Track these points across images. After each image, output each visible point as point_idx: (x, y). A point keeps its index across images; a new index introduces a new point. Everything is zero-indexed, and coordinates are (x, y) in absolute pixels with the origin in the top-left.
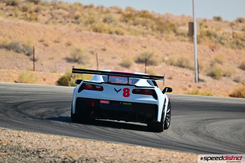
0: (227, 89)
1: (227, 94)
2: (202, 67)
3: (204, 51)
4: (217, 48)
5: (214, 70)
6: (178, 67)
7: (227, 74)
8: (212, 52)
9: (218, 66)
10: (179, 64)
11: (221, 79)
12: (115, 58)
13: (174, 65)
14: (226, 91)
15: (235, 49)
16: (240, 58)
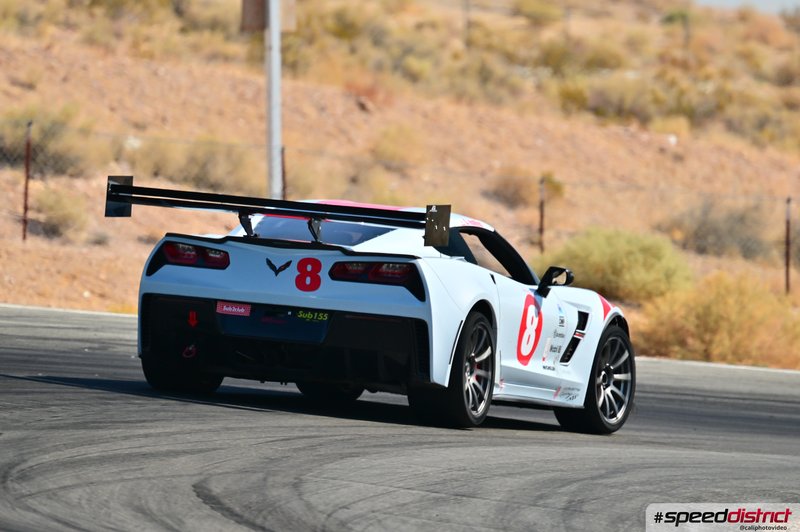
3: (322, 109)
4: (381, 96)
8: (358, 115)
9: (385, 184)
10: (195, 170)
15: (471, 102)
16: (493, 146)
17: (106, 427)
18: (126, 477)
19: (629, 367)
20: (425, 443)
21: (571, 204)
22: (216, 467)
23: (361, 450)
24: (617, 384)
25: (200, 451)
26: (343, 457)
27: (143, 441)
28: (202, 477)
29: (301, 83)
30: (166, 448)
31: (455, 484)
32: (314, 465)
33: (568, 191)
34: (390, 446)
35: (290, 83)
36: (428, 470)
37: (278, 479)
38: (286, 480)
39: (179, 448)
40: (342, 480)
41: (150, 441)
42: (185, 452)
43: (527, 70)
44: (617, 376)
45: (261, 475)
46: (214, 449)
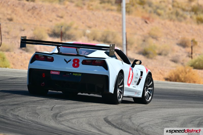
0: (162, 71)
1: (162, 77)
2: (132, 44)
3: (136, 23)
4: (151, 19)
5: (146, 47)
7: (164, 53)
8: (145, 24)
9: (152, 42)
10: (104, 38)
11: (155, 59)
12: (24, 30)
14: (160, 73)
15: (174, 21)
16: (179, 32)
17: (81, 104)
18: (87, 116)
19: (152, 86)
20: (163, 108)
21: (199, 47)
22: (110, 114)
23: (146, 109)
24: (149, 90)
25: (106, 110)
26: (142, 111)
27: (91, 107)
28: (106, 116)
29: (131, 16)
30: (97, 109)
31: (170, 118)
32: (134, 113)
33: (198, 44)
34: (154, 108)
35: (128, 16)
36: (163, 114)
37: (125, 117)
38: (127, 117)
39: (100, 109)
40: (142, 117)
41: (93, 107)
42: (102, 110)
43: (188, 13)
44: (149, 88)
45: (121, 116)
46: (109, 109)
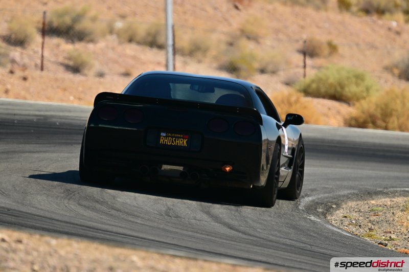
3: (215, 9)
4: (246, 2)
6: (147, 49)
7: (270, 68)
9: (249, 47)
10: (150, 39)
13: (139, 43)
16: (303, 27)
21: (342, 57)
33: (340, 50)
